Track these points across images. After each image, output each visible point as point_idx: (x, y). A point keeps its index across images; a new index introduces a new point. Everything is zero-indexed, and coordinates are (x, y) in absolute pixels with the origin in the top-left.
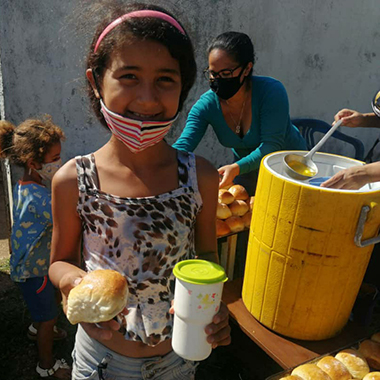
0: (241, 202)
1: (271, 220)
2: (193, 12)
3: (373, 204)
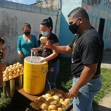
0: (22, 68)
1: (27, 71)
2: (7, 22)
3: (44, 66)
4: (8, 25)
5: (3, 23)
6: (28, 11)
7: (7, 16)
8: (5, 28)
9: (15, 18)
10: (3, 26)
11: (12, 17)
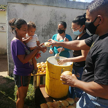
4: (55, 23)
5: (50, 21)
6: (80, 9)
7: (55, 15)
8: (52, 27)
9: (63, 16)
10: (50, 24)
11: (61, 15)
